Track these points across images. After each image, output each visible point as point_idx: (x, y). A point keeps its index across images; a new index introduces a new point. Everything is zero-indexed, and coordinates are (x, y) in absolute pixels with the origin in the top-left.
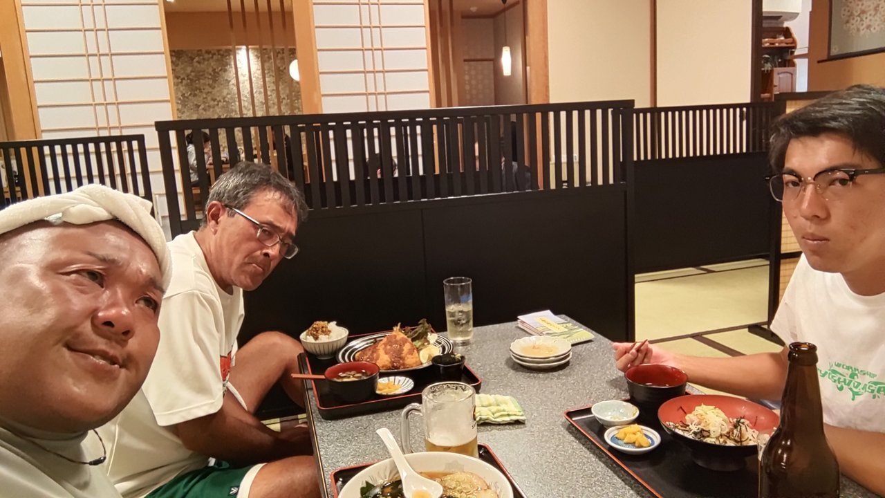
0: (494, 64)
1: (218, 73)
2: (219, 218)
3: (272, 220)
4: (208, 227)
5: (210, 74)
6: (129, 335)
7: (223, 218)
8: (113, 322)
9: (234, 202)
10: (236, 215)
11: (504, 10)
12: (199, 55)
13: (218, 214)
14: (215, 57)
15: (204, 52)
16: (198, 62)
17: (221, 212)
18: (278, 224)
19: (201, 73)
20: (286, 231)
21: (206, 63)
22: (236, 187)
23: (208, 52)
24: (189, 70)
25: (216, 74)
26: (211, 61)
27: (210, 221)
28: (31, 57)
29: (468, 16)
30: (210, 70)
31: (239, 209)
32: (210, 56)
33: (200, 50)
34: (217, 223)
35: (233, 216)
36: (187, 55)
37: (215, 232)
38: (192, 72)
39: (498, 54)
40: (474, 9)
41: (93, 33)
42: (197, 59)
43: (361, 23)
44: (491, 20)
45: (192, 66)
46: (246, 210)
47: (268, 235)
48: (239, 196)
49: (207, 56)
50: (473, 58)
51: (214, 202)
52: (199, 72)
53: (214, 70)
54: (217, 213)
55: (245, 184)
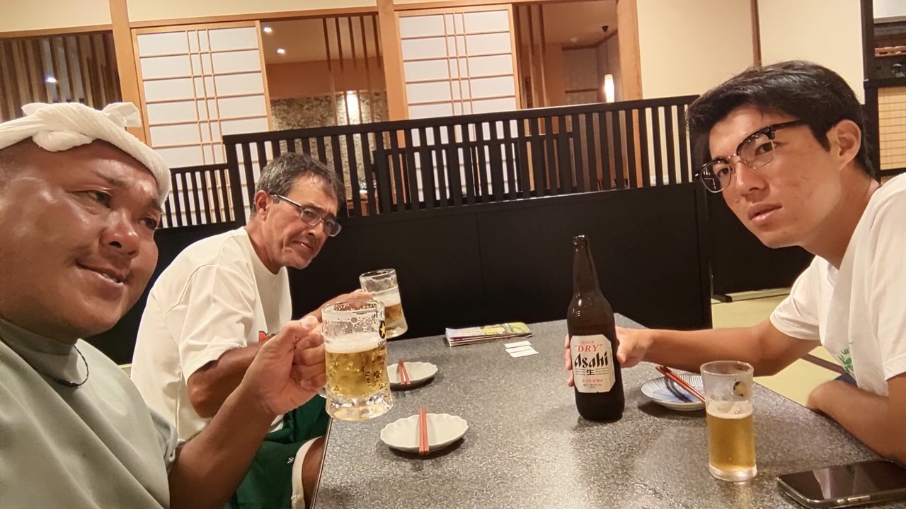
0: (598, 93)
1: (326, 118)
2: (266, 205)
3: (313, 202)
4: (258, 215)
5: (319, 120)
6: (133, 255)
7: (270, 205)
8: (121, 243)
9: (278, 189)
10: (281, 202)
11: (606, 39)
12: (308, 103)
13: (265, 203)
14: (323, 104)
15: (312, 98)
16: (308, 109)
17: (267, 200)
18: (319, 206)
19: (310, 120)
20: (327, 212)
21: (315, 109)
22: (277, 176)
23: (316, 99)
24: (299, 116)
25: (325, 120)
26: (319, 107)
27: (259, 209)
28: (147, 103)
29: (568, 48)
30: (318, 116)
31: (283, 195)
32: (319, 102)
33: (310, 98)
34: (265, 210)
35: (278, 202)
36: (297, 103)
37: (265, 219)
38: (302, 118)
39: (601, 81)
40: (574, 40)
41: (201, 79)
42: (306, 106)
43: (448, 55)
44: (593, 51)
45: (302, 113)
46: (289, 196)
47: (310, 216)
48: (281, 184)
49: (315, 103)
50: (575, 89)
51: (261, 191)
52: (308, 118)
53: (322, 116)
54: (263, 201)
55: (285, 172)
